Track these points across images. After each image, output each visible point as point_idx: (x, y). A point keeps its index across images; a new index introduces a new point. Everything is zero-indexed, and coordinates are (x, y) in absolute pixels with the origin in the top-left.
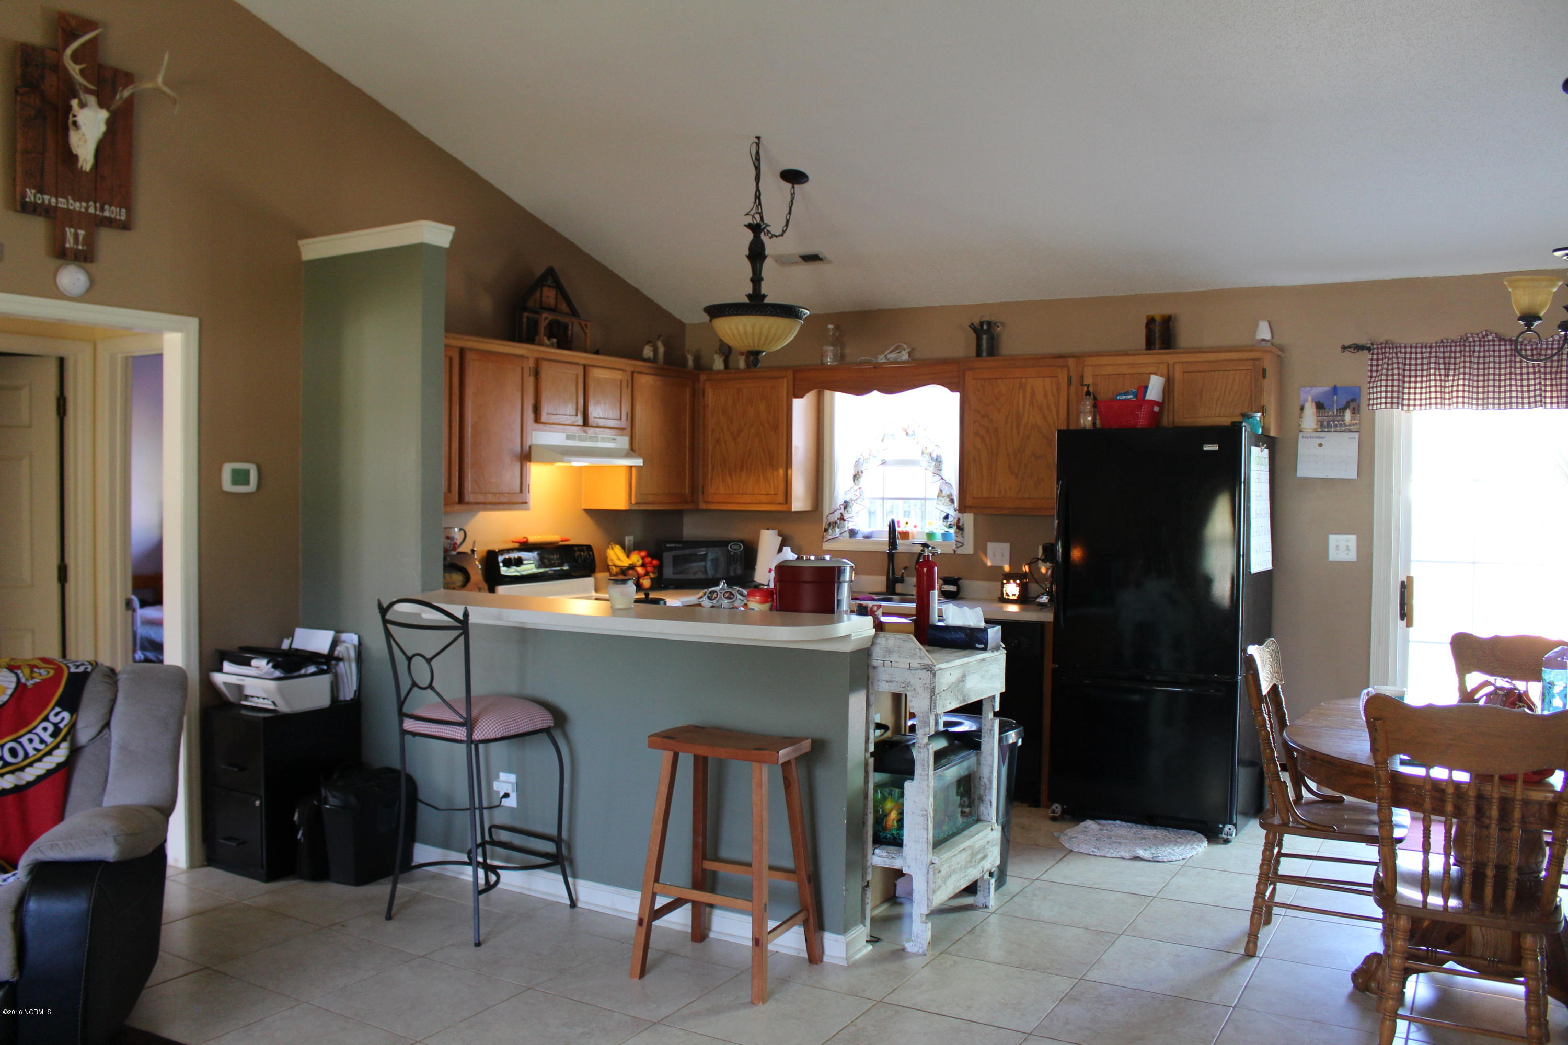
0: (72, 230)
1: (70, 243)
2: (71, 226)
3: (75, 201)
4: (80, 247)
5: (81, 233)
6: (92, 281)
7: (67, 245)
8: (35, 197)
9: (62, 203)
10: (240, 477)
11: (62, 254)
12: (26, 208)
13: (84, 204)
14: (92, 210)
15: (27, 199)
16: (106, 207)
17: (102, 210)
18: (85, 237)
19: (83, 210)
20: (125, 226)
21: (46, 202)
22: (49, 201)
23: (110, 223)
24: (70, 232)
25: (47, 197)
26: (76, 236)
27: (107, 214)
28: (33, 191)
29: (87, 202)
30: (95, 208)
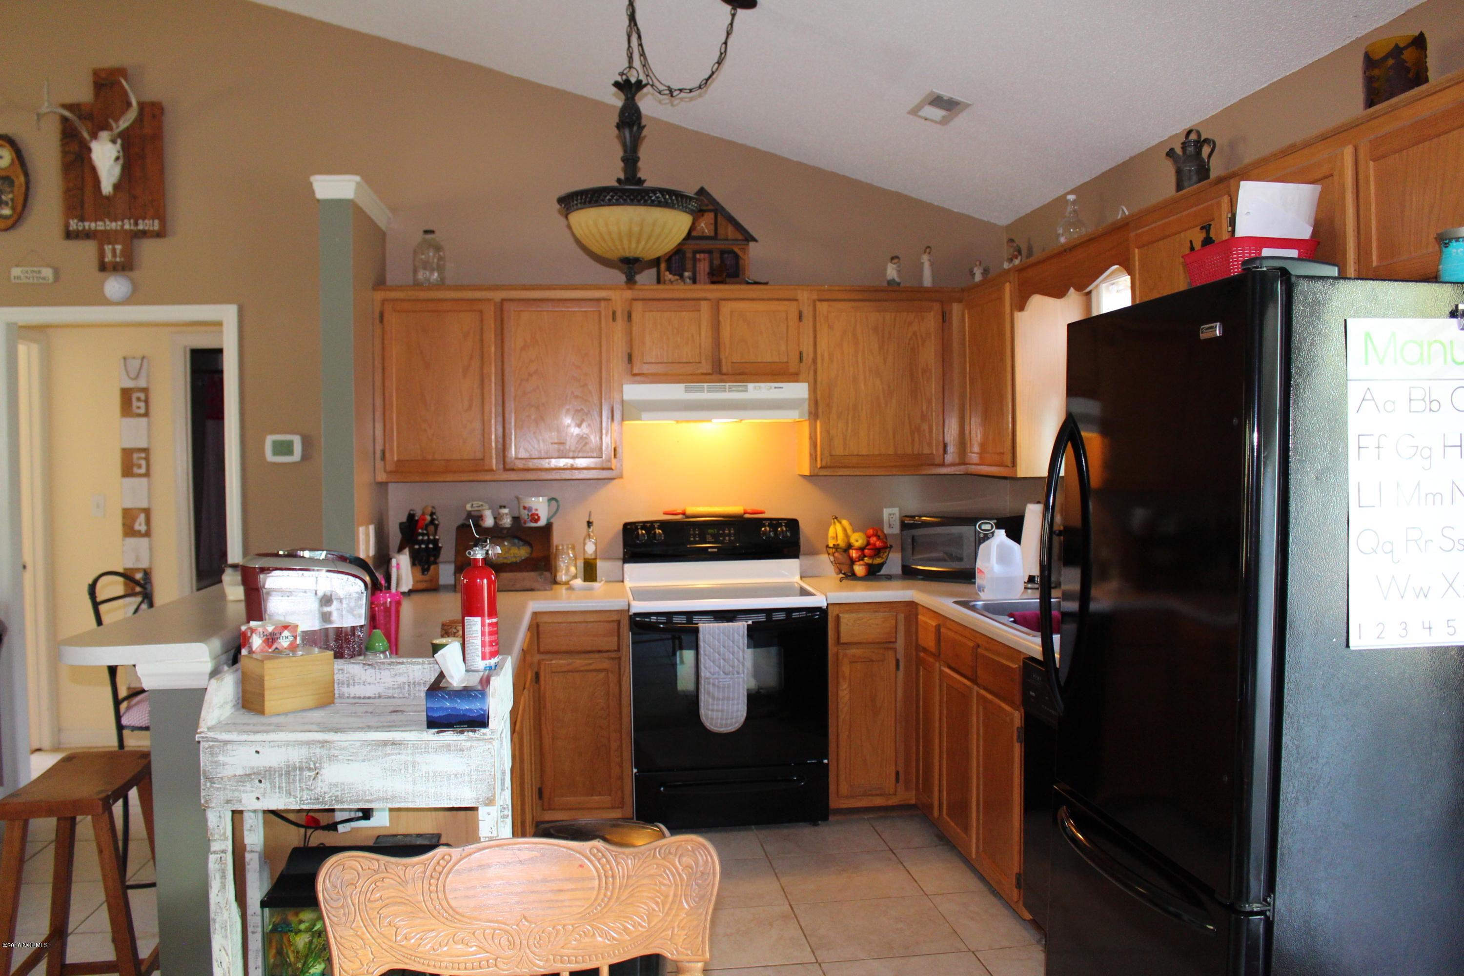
0: (110, 247)
1: (109, 258)
2: (109, 243)
3: (111, 221)
4: (118, 259)
5: (119, 247)
6: (135, 288)
7: (107, 260)
8: (77, 225)
9: (100, 226)
10: (284, 448)
11: (103, 267)
12: (69, 235)
13: (120, 223)
14: (127, 227)
15: (71, 228)
16: (140, 221)
17: (136, 224)
18: (122, 251)
19: (119, 228)
20: (160, 234)
21: (87, 227)
22: (89, 226)
23: (144, 234)
24: (108, 248)
25: (87, 224)
26: (114, 251)
27: (141, 227)
28: (76, 221)
29: (123, 221)
30: (130, 224)
